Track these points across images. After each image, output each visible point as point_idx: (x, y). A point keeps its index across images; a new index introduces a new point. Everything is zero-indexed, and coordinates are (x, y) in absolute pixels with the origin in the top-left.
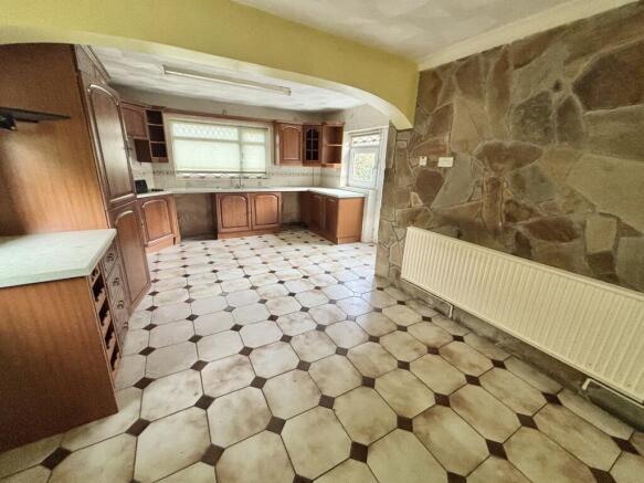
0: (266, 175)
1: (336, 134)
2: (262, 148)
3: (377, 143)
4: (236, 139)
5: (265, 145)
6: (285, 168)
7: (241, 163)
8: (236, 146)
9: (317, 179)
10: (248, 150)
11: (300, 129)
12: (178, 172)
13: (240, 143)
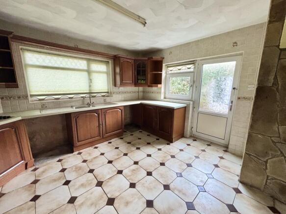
0: (109, 94)
1: (158, 66)
2: (105, 75)
3: (192, 70)
4: (86, 68)
5: (107, 73)
6: (122, 89)
7: (90, 86)
8: (86, 74)
9: (141, 94)
10: (95, 76)
11: (132, 62)
12: (32, 96)
13: (89, 72)
